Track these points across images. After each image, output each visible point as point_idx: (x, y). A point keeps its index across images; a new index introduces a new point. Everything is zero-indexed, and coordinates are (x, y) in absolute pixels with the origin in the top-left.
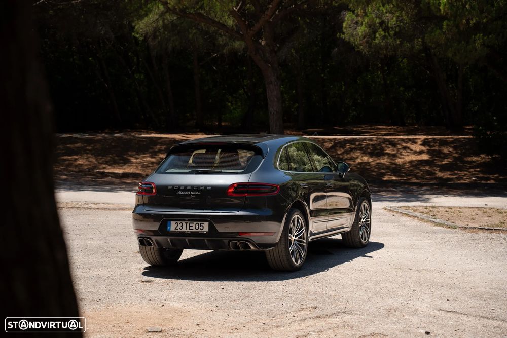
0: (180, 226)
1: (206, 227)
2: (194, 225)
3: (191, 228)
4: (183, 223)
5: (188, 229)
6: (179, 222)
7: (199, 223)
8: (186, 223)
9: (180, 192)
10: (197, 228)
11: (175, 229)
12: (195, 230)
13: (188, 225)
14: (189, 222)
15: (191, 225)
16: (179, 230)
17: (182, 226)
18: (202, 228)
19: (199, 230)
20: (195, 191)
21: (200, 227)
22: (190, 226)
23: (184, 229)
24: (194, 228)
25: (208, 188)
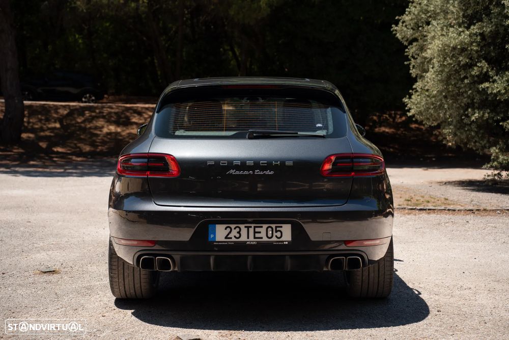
0: (234, 233)
1: (286, 233)
2: (263, 230)
3: (257, 235)
4: (242, 226)
5: (251, 238)
6: (233, 226)
7: (274, 226)
8: (248, 228)
9: (232, 171)
10: (270, 235)
11: (226, 238)
12: (265, 239)
13: (251, 230)
14: (253, 225)
15: (257, 230)
16: (234, 239)
17: (239, 232)
18: (279, 234)
19: (274, 239)
20: (263, 168)
21: (275, 234)
22: (255, 232)
23: (244, 238)
24: (263, 234)
25: (287, 163)
